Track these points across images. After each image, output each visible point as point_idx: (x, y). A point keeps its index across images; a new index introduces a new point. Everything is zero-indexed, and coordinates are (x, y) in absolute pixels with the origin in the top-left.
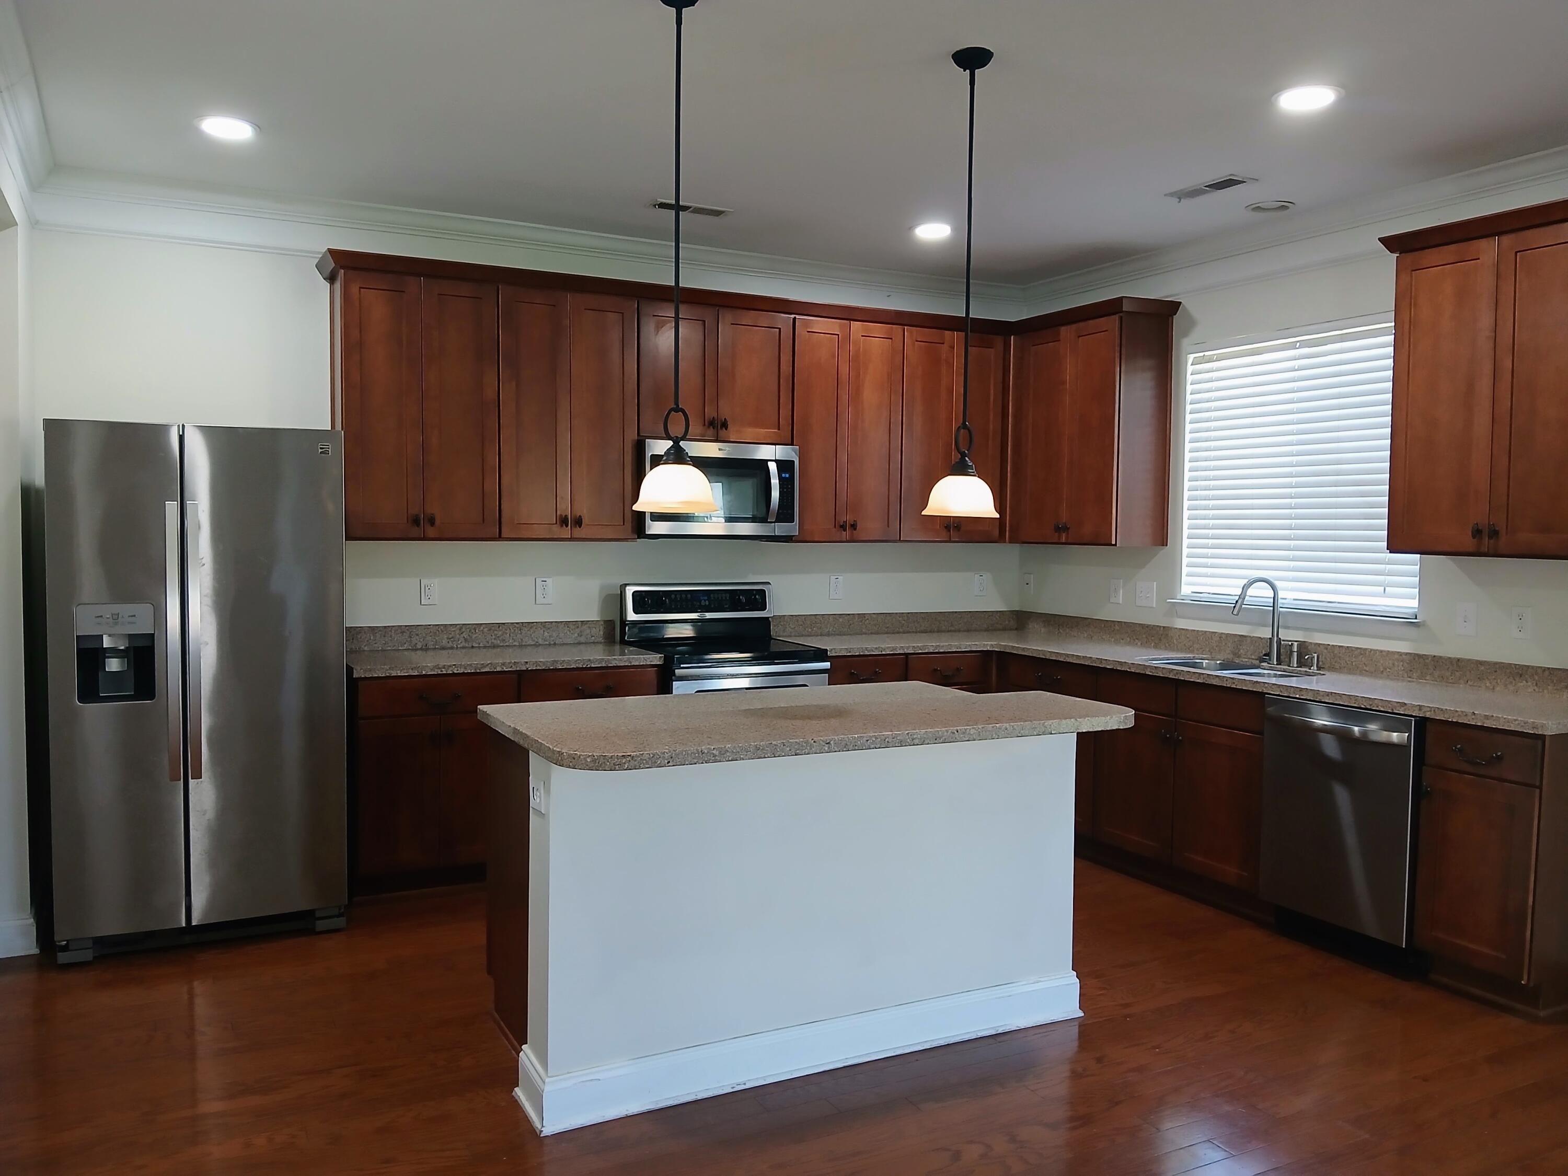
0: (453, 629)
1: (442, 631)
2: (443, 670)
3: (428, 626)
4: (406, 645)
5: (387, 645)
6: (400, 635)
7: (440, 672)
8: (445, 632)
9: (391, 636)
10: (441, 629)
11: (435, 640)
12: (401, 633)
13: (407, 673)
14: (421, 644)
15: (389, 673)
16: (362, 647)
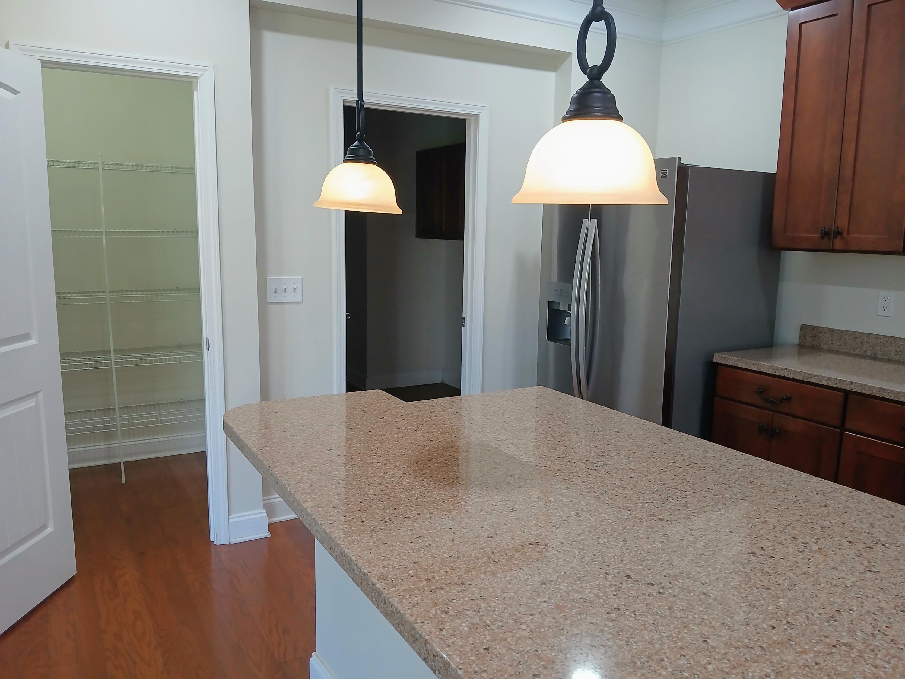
0: (902, 344)
1: (891, 344)
2: (776, 371)
3: (878, 336)
4: (857, 351)
5: (841, 347)
6: (853, 340)
7: (774, 373)
8: (894, 345)
9: (845, 340)
10: (890, 342)
11: (883, 351)
12: (854, 338)
13: (749, 367)
14: (870, 352)
15: (736, 364)
16: (822, 344)
